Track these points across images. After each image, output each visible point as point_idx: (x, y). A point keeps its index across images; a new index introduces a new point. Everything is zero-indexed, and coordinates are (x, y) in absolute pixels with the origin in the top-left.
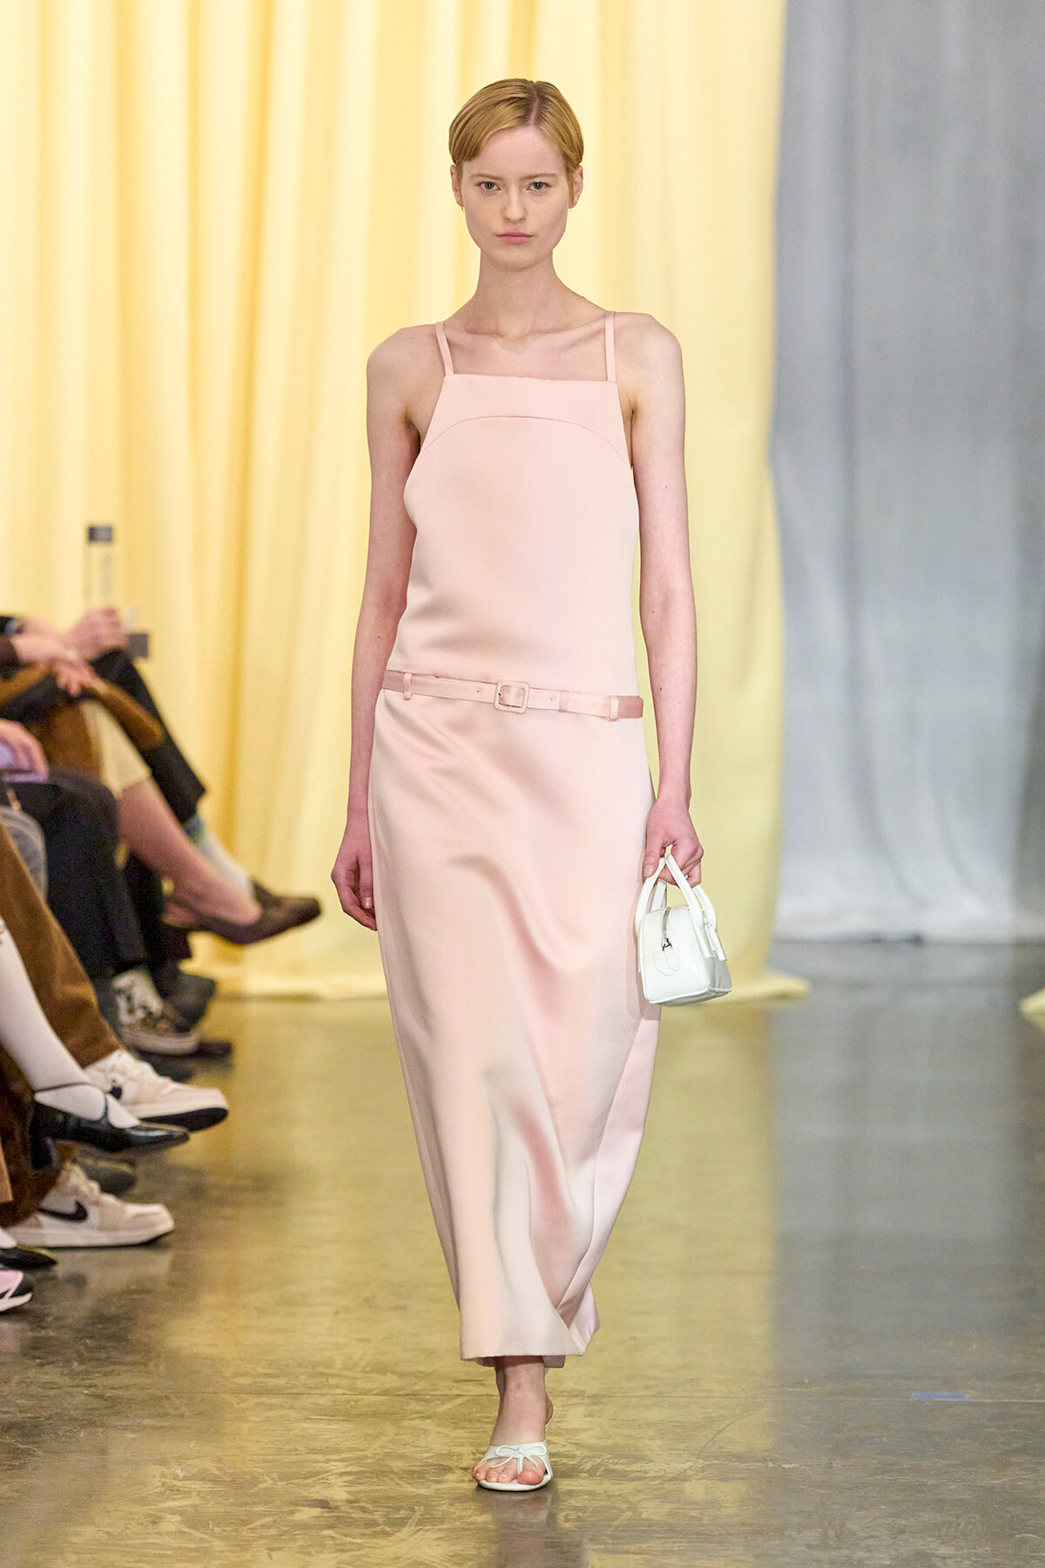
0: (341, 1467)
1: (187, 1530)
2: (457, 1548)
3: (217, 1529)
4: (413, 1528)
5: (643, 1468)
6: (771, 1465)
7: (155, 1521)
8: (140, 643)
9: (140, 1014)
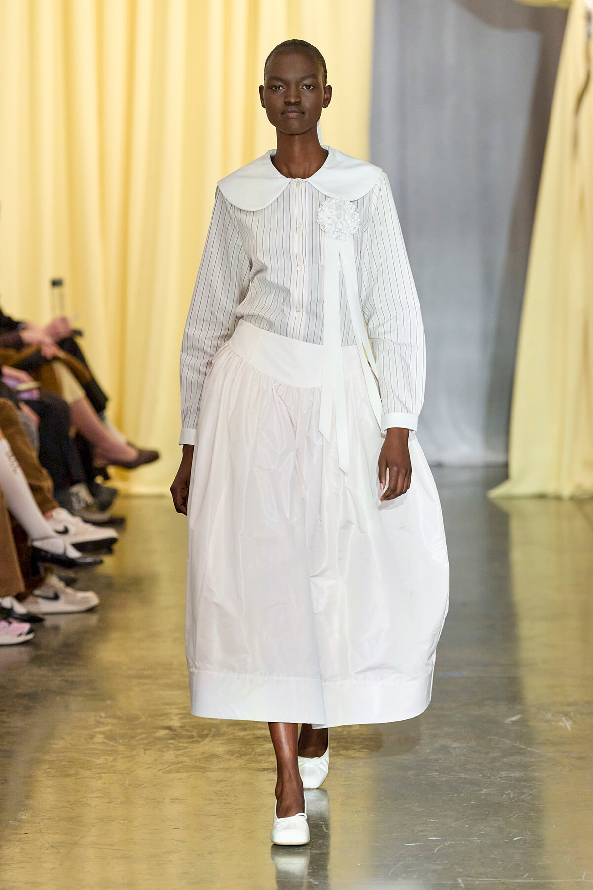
0: (177, 711)
1: (106, 741)
2: (231, 747)
3: (121, 741)
4: (210, 739)
7: (92, 737)
8: (78, 333)
9: (83, 505)
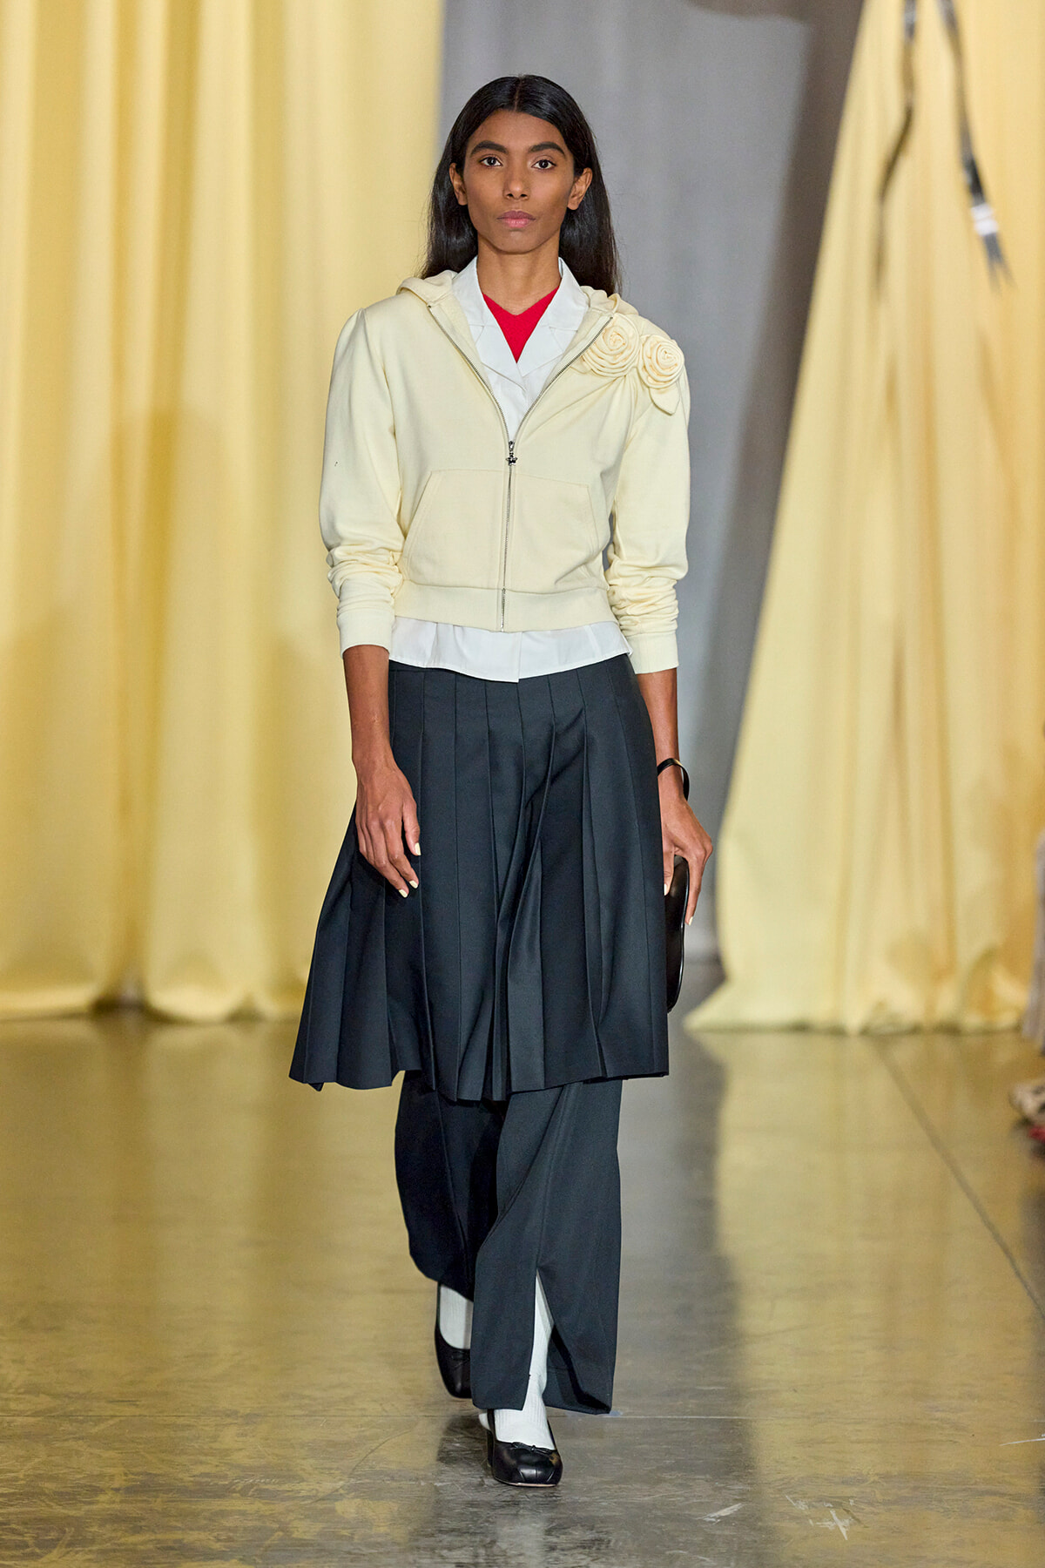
4: (63, 1550)
5: (295, 1488)
6: (423, 1484)
